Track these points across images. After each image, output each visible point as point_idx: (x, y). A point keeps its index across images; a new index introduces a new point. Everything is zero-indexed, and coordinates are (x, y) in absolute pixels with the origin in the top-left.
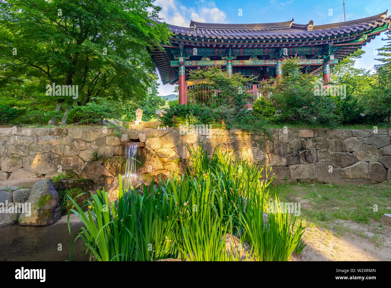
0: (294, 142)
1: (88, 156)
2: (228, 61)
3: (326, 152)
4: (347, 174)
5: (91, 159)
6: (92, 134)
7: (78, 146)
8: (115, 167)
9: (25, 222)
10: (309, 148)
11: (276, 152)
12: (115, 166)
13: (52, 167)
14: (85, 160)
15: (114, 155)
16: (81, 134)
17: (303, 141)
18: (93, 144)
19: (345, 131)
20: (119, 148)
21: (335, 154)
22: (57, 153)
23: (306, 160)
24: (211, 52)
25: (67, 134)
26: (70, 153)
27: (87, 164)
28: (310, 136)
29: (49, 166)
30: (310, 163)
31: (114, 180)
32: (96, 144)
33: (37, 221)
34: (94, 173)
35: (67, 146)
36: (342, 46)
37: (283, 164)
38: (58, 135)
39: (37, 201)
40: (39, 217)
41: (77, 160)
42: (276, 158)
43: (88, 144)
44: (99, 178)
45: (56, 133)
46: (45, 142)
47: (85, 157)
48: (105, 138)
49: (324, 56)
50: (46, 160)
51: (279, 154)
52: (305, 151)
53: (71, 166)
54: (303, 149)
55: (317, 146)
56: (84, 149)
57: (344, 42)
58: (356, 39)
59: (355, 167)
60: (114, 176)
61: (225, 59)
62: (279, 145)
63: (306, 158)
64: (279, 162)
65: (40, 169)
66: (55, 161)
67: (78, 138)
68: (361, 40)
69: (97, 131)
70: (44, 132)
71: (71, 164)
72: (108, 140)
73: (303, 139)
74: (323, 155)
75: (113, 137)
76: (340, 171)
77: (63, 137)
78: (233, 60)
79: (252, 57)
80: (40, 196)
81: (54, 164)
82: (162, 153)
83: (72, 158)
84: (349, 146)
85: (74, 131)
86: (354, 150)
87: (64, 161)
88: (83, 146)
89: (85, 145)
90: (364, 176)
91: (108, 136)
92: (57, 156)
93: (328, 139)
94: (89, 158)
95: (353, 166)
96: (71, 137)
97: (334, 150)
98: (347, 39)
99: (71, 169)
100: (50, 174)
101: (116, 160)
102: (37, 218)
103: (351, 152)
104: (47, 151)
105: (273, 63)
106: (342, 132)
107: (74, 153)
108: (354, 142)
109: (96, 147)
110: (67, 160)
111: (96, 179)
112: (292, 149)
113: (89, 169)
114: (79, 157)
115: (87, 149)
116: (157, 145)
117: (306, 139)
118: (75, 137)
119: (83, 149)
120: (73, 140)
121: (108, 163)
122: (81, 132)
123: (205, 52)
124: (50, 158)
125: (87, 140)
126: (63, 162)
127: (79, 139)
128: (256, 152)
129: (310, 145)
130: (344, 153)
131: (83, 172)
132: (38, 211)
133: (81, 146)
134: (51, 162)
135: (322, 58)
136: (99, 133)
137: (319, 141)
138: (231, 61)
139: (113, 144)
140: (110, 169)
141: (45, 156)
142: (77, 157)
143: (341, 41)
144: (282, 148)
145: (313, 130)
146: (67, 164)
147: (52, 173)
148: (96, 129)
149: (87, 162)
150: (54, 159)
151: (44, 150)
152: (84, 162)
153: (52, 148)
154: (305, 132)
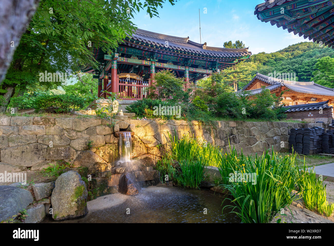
0: (227, 129)
1: (80, 145)
2: (152, 62)
3: (243, 136)
4: (253, 149)
5: (84, 148)
6: (82, 124)
7: (68, 136)
8: (108, 155)
9: (62, 216)
10: (235, 134)
11: (219, 137)
12: (108, 153)
13: (40, 158)
14: (77, 149)
15: (106, 143)
16: (71, 124)
17: (232, 130)
18: (84, 133)
19: (251, 123)
20: (110, 137)
21: (248, 137)
22: (45, 144)
23: (234, 142)
24: (139, 52)
25: (55, 124)
26: (60, 143)
27: (80, 153)
28: (235, 126)
29: (36, 158)
30: (236, 143)
31: (107, 166)
32: (87, 133)
33: (76, 213)
34: (88, 161)
35: (55, 136)
36: (222, 63)
37: (223, 145)
38: (45, 125)
39: (73, 193)
40: (78, 208)
41: (69, 149)
42: (219, 141)
43: (79, 134)
44: (94, 165)
45: (42, 123)
46: (28, 132)
47: (77, 146)
48: (95, 127)
49: (213, 68)
50: (32, 151)
51: (221, 139)
52: (233, 136)
53: (62, 156)
54: (232, 134)
55: (239, 133)
56: (76, 138)
57: (227, 62)
58: (232, 61)
59: (257, 145)
60: (108, 163)
61: (150, 61)
62: (220, 132)
63: (234, 141)
64: (221, 144)
65: (25, 161)
66: (43, 152)
67: (68, 127)
68: (235, 62)
69: (87, 121)
70: (26, 121)
71: (62, 154)
72: (98, 130)
73: (232, 128)
74: (242, 138)
75: (104, 127)
76: (250, 148)
77: (50, 126)
78: (156, 62)
79: (169, 62)
80: (74, 188)
81: (42, 155)
82: (146, 140)
83: (63, 148)
84: (253, 132)
85: (63, 120)
86: (255, 134)
87: (55, 151)
88: (74, 136)
89: (76, 134)
90: (261, 150)
91: (99, 125)
92: (46, 147)
93: (243, 128)
94: (82, 147)
95: (256, 144)
96: (59, 127)
97: (247, 135)
98: (226, 60)
99: (62, 158)
100: (38, 166)
101: (109, 148)
102: (76, 209)
103: (254, 136)
104: (32, 142)
105: (183, 69)
106: (249, 123)
107: (65, 142)
108: (255, 130)
109: (87, 136)
110: (58, 150)
111: (91, 167)
112: (226, 134)
113: (83, 157)
114: (70, 146)
115: (78, 138)
116: (142, 133)
117: (233, 127)
118: (65, 127)
119: (74, 138)
120: (63, 130)
121: (101, 151)
122: (71, 122)
123: (135, 52)
124: (37, 148)
125: (77, 129)
126: (52, 153)
127: (68, 129)
128: (208, 137)
129: (235, 131)
130: (251, 137)
131: (76, 161)
132: (76, 203)
133: (71, 135)
134: (38, 153)
135: (212, 70)
136: (89, 123)
137: (239, 129)
138: (154, 63)
139: (104, 133)
140: (103, 156)
141: (30, 147)
142: (68, 146)
143: (225, 61)
144: (221, 134)
145: (236, 122)
146: (57, 154)
147: (40, 165)
148: (85, 119)
149: (79, 151)
150: (42, 149)
151: (28, 141)
152: (77, 151)
153: (39, 138)
154: (232, 124)
